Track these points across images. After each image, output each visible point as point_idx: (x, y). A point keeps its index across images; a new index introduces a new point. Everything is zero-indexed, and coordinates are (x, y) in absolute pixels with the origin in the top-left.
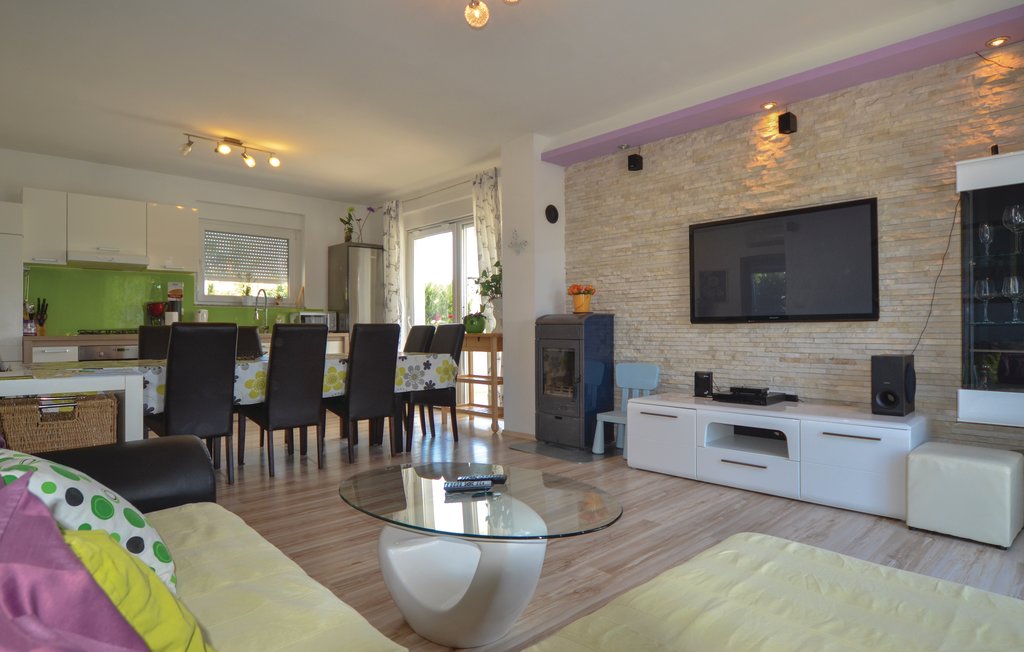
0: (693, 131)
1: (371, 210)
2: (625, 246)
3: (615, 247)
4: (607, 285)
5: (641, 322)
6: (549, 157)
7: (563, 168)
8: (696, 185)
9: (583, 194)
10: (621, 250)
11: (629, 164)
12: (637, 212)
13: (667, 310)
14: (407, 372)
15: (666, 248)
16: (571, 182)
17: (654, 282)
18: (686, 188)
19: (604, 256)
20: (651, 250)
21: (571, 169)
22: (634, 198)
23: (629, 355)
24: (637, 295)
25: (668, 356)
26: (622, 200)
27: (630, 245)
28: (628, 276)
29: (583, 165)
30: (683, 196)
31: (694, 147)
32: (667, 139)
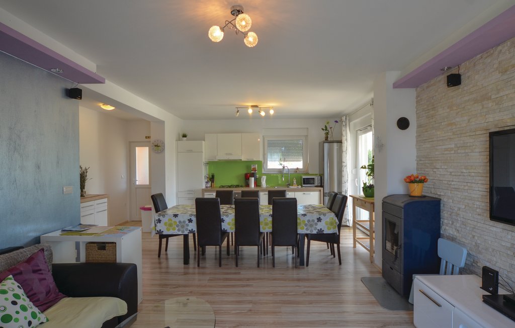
0: (499, 45)
1: (336, 122)
2: (449, 146)
3: (444, 147)
4: (439, 176)
5: (459, 209)
6: (397, 85)
7: (415, 89)
8: (501, 94)
9: (426, 107)
10: (446, 150)
11: (448, 83)
12: (457, 119)
13: (478, 203)
14: (306, 222)
15: (477, 150)
16: (419, 98)
17: (469, 178)
18: (493, 97)
19: (437, 153)
20: (467, 151)
21: (418, 89)
22: (455, 108)
23: (451, 233)
24: (456, 187)
25: (479, 242)
26: (448, 110)
27: (453, 146)
28: (451, 170)
29: (425, 85)
30: (490, 105)
31: (499, 60)
32: (479, 56)
